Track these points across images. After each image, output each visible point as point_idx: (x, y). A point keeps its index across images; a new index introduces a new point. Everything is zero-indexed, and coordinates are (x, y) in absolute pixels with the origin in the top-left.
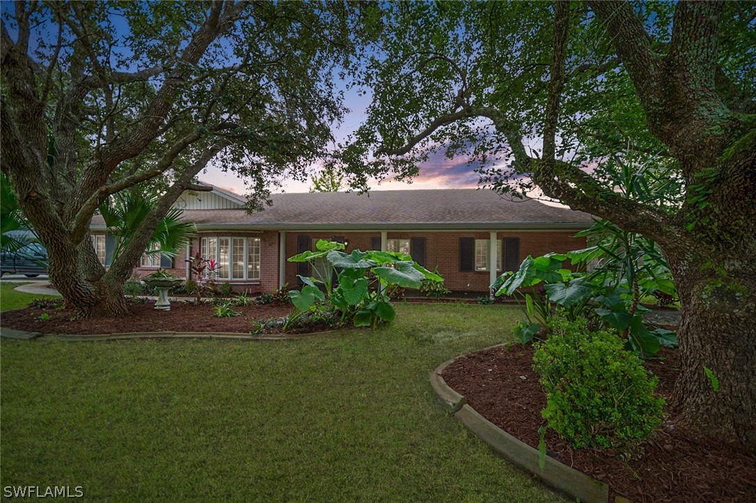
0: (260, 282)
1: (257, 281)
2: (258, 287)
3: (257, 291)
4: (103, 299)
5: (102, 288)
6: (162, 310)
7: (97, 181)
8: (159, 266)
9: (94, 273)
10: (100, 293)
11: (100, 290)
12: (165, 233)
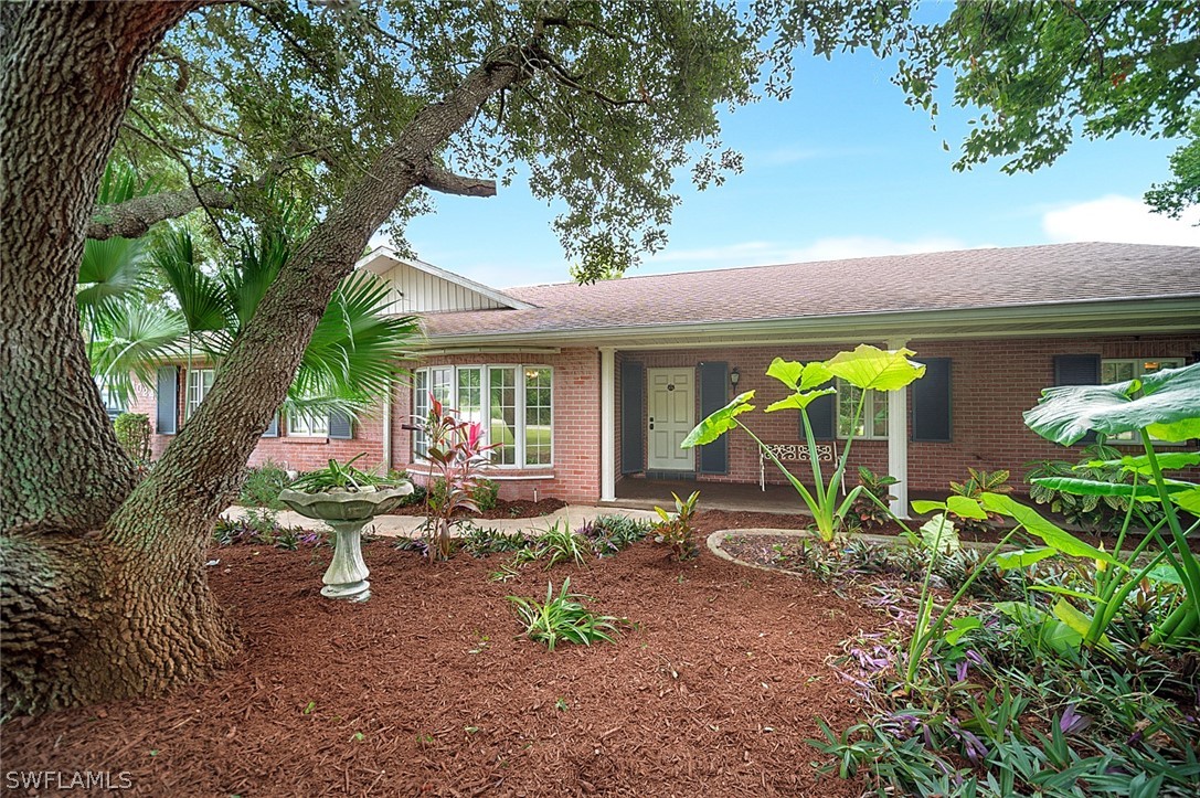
0: (554, 473)
1: (547, 471)
2: (550, 487)
3: (549, 495)
4: (110, 621)
5: (107, 568)
6: (344, 599)
7: (77, 78)
8: (326, 435)
9: (82, 494)
10: (91, 594)
11: (96, 575)
12: (347, 344)
